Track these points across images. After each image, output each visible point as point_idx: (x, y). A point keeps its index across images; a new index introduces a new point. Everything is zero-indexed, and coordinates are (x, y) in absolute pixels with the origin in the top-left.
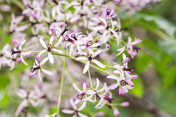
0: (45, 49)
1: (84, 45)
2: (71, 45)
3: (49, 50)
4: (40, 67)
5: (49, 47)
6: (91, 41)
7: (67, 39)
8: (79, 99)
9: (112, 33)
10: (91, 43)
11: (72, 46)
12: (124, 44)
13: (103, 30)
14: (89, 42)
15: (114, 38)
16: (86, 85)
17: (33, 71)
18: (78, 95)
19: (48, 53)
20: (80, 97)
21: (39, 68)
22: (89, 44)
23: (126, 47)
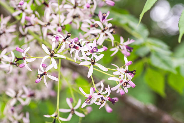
0: (48, 55)
1: (88, 51)
2: (75, 51)
3: (52, 55)
4: (46, 73)
5: (53, 53)
6: (95, 48)
7: (72, 46)
8: (87, 102)
9: (107, 35)
10: (96, 49)
11: (77, 52)
12: (118, 45)
13: (100, 33)
14: (94, 49)
15: (109, 39)
16: (93, 89)
17: (40, 78)
18: (86, 99)
19: (51, 58)
20: (88, 101)
21: (44, 74)
22: (94, 51)
23: (120, 48)
